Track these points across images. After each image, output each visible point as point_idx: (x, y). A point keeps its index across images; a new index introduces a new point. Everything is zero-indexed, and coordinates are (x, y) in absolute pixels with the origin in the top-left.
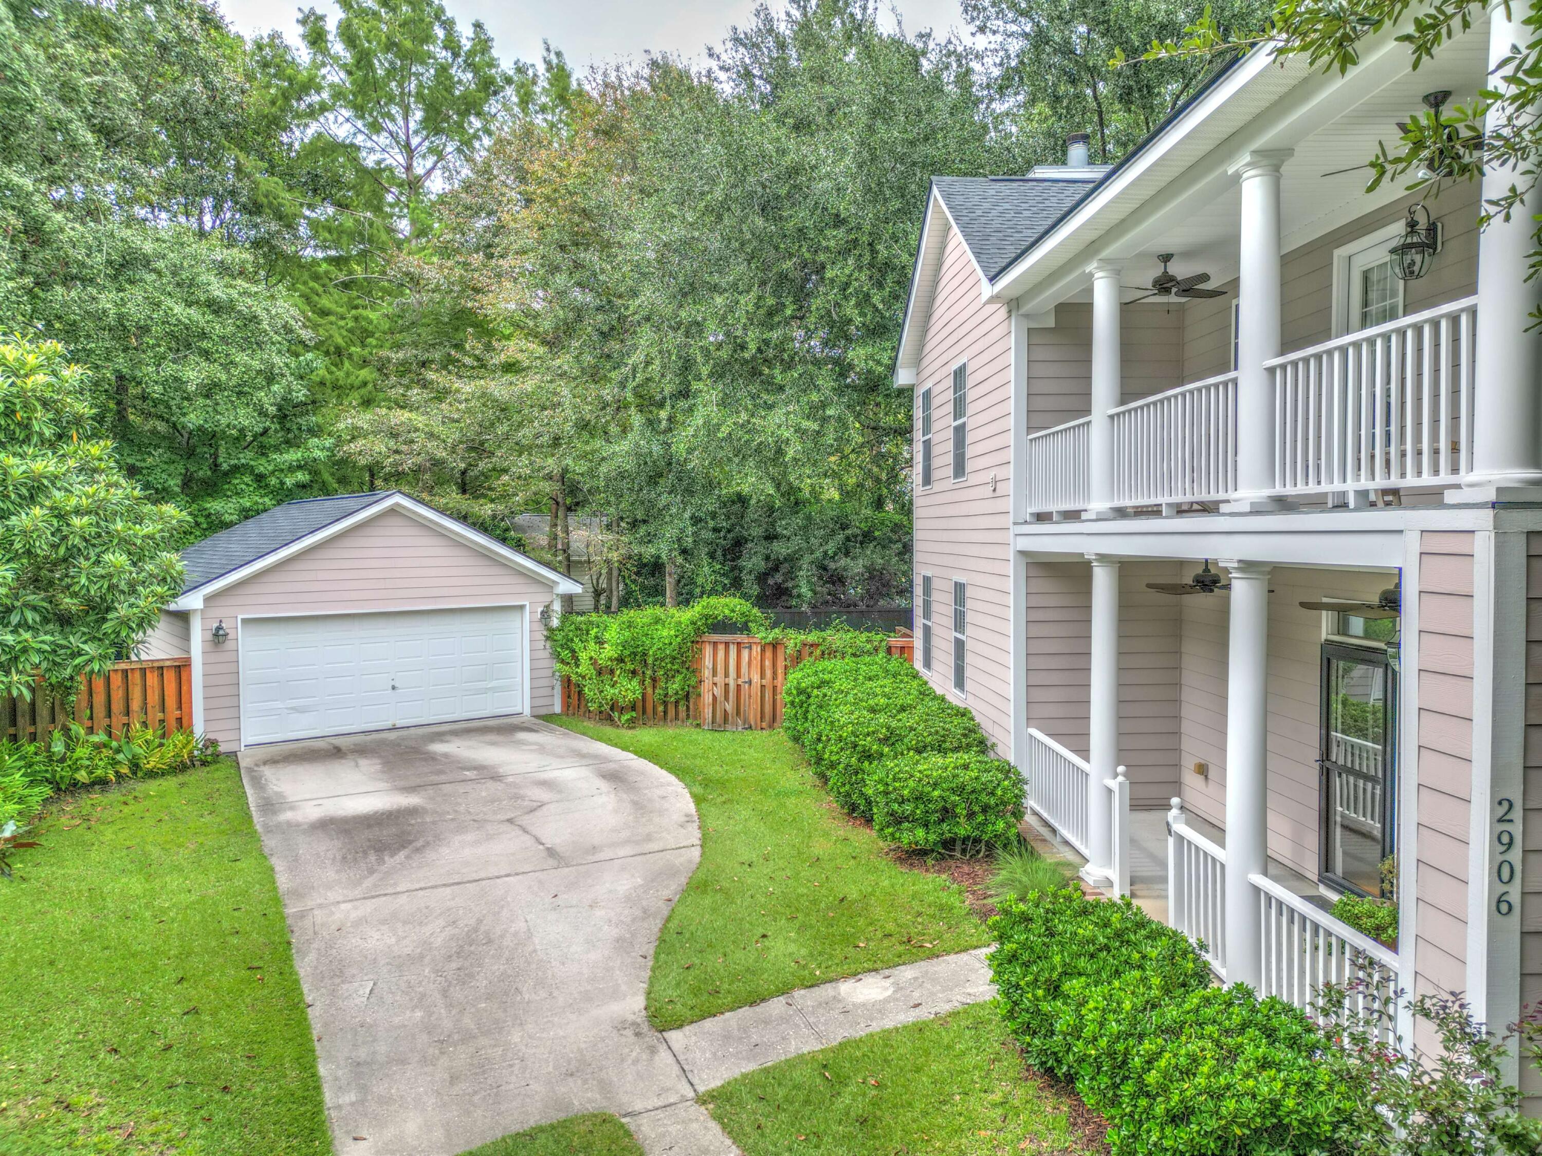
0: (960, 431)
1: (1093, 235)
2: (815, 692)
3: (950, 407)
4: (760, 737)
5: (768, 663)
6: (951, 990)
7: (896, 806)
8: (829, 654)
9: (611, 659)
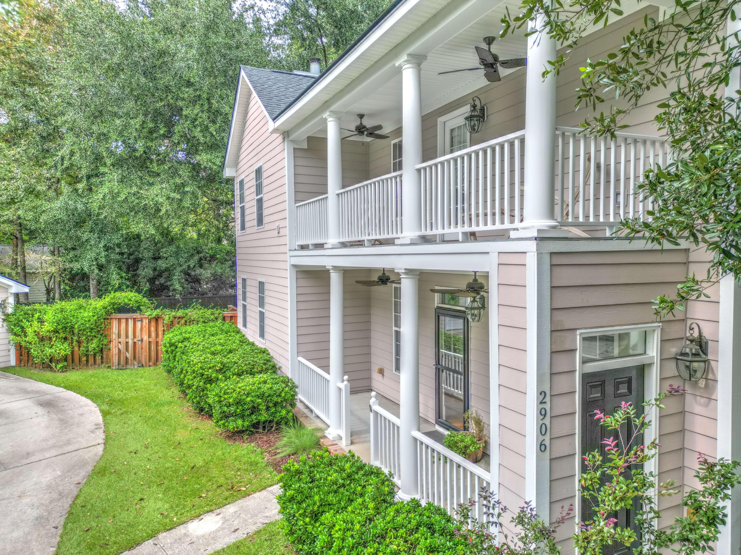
0: (260, 202)
1: (327, 97)
2: (180, 345)
3: (254, 189)
4: (148, 371)
5: (153, 329)
6: (256, 516)
7: (225, 409)
8: (190, 322)
9: (48, 331)
